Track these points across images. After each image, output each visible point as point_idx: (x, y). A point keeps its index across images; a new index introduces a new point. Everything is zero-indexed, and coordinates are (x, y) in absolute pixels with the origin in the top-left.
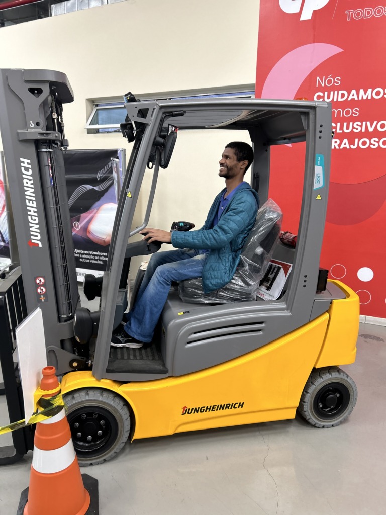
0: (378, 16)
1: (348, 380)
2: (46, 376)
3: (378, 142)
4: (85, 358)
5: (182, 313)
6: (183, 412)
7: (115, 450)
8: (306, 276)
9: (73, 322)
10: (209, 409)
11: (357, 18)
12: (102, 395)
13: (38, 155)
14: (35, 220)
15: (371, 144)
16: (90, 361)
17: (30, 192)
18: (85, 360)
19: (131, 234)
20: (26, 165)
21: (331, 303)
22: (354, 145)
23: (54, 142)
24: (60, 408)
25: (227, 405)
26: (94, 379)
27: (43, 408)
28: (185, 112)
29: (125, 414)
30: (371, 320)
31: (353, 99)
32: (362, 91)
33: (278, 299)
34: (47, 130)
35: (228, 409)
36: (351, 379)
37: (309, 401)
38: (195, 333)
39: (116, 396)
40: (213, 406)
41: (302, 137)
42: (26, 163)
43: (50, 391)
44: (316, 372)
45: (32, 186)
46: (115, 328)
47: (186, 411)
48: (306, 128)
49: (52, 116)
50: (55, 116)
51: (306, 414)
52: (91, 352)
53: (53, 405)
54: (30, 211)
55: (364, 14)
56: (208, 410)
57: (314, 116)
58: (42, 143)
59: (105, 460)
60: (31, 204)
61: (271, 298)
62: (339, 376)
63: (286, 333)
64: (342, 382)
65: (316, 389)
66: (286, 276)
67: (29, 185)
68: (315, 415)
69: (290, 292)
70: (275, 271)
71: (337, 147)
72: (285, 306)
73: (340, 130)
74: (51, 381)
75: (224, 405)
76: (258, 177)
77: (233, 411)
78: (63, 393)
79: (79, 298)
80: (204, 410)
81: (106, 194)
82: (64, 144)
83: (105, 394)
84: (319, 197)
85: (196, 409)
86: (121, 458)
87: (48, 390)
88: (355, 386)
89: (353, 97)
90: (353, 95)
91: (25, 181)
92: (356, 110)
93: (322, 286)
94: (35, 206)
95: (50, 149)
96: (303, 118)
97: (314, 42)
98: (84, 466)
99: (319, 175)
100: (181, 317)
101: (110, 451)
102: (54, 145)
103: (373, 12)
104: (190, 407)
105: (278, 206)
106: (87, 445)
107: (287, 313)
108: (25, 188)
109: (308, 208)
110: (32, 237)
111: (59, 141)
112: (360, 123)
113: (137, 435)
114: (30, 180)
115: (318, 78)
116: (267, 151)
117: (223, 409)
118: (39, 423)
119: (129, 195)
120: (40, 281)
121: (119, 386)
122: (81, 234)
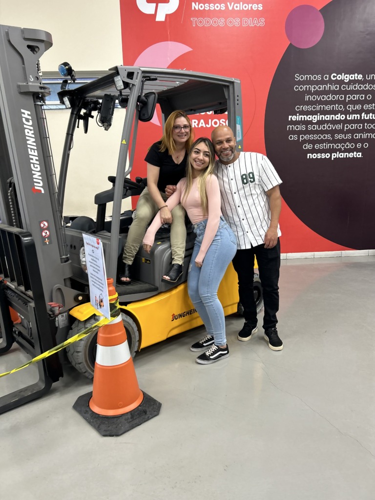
0: (215, 25)
5: (160, 243)
6: (173, 318)
11: (200, 25)
14: (37, 168)
17: (31, 141)
20: (26, 116)
22: (209, 125)
39: (127, 312)
40: (191, 310)
42: (26, 114)
45: (33, 136)
48: (228, 98)
54: (32, 159)
55: (205, 22)
57: (232, 89)
60: (32, 153)
67: (30, 135)
71: (197, 126)
80: (185, 315)
84: (240, 147)
85: (180, 315)
91: (26, 131)
94: (37, 155)
96: (224, 90)
99: (239, 131)
103: (211, 22)
108: (27, 138)
110: (35, 184)
114: (31, 130)
119: (124, 142)
120: (44, 225)
121: (126, 306)
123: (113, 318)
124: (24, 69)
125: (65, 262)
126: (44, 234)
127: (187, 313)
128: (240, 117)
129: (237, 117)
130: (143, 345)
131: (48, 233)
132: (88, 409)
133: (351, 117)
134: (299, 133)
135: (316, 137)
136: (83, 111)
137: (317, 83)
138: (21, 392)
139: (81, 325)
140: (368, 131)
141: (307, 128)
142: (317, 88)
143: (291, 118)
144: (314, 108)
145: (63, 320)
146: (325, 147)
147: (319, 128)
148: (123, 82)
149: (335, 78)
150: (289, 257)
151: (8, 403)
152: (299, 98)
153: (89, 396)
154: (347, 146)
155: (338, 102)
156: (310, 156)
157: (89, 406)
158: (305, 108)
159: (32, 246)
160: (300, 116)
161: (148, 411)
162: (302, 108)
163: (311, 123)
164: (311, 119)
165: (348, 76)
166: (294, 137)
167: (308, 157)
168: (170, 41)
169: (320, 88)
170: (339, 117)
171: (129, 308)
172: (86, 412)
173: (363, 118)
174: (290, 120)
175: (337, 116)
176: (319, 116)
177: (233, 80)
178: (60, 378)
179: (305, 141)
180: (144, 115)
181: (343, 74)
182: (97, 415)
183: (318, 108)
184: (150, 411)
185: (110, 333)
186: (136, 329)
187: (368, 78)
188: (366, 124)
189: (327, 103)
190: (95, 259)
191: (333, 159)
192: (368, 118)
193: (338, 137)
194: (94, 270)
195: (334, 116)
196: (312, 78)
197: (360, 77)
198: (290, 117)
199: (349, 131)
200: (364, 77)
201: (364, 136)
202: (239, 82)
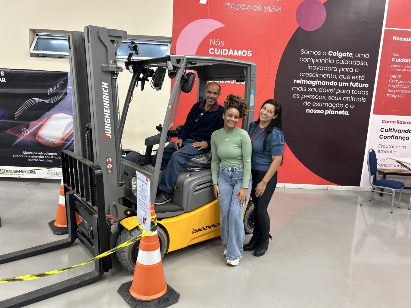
0: (243, 9)
5: (189, 176)
6: (193, 232)
10: (205, 229)
11: (232, 9)
14: (108, 121)
16: (136, 210)
17: (106, 103)
18: (133, 210)
20: (105, 86)
22: (232, 82)
25: (213, 225)
31: (231, 55)
32: (236, 51)
35: (213, 227)
37: (247, 219)
38: (198, 186)
40: (206, 227)
42: (105, 85)
45: (108, 100)
48: (246, 75)
53: (154, 225)
54: (106, 115)
55: (236, 7)
57: (250, 69)
60: (106, 111)
65: (250, 212)
67: (106, 99)
68: (249, 227)
75: (211, 225)
77: (215, 228)
80: (202, 230)
81: (56, 106)
84: (252, 110)
85: (198, 229)
90: (231, 53)
91: (104, 96)
94: (109, 112)
99: (252, 99)
103: (241, 7)
104: (196, 229)
108: (104, 101)
110: (106, 132)
114: (107, 96)
115: (211, 40)
117: (210, 228)
119: (170, 107)
120: (109, 160)
121: (160, 221)
122: (29, 139)
123: (152, 232)
124: (107, 55)
125: (121, 186)
126: (108, 167)
127: (204, 229)
128: (253, 89)
129: (251, 89)
130: (170, 250)
131: (111, 166)
132: (128, 294)
133: (341, 84)
134: (301, 93)
135: (314, 97)
136: (141, 76)
137: (317, 57)
138: (82, 277)
139: (128, 233)
140: (354, 96)
141: (307, 89)
142: (317, 61)
143: (296, 82)
144: (314, 75)
145: (115, 228)
146: (321, 105)
147: (317, 90)
148: (173, 66)
149: (332, 55)
150: (286, 186)
151: (73, 284)
152: (303, 67)
153: (130, 284)
154: (338, 105)
155: (333, 72)
156: (308, 111)
157: (129, 291)
158: (307, 75)
159: (101, 176)
160: (303, 81)
161: (170, 299)
162: (305, 74)
163: (311, 86)
164: (311, 83)
165: (341, 53)
166: (297, 96)
167: (307, 112)
168: (209, 18)
169: (319, 61)
170: (333, 83)
171: (162, 222)
172: (127, 296)
173: (351, 86)
174: (295, 82)
175: (331, 82)
176: (317, 82)
177: (250, 63)
178: (110, 270)
179: (305, 100)
180: (185, 88)
181: (338, 52)
182: (134, 299)
183: (317, 75)
184: (171, 299)
185: (148, 242)
186: (166, 238)
187: (357, 56)
188: (353, 90)
189: (324, 72)
190: (143, 190)
191: (326, 115)
192: (355, 86)
193: (331, 98)
194: (142, 198)
195: (328, 82)
196: (314, 53)
197: (351, 55)
198: (295, 80)
199: (339, 95)
200: (354, 55)
201: (351, 99)
202: (255, 64)
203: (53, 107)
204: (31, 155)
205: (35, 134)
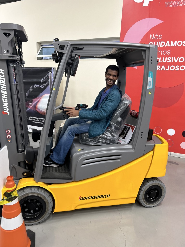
0: (181, 5)
1: (162, 184)
2: (9, 181)
3: (179, 68)
4: (31, 171)
5: (80, 150)
6: (79, 199)
7: (44, 218)
8: (142, 133)
9: (24, 153)
11: (171, 6)
12: (38, 190)
13: (8, 67)
14: (6, 101)
15: (175, 68)
16: (33, 173)
17: (3, 86)
18: (30, 172)
19: (55, 109)
21: (154, 146)
22: (167, 69)
23: (16, 61)
24: (15, 197)
25: (101, 196)
26: (35, 182)
27: (6, 197)
28: (84, 48)
29: (50, 200)
30: (173, 154)
32: (172, 42)
33: (128, 144)
34: (13, 55)
35: (102, 198)
36: (163, 184)
37: (142, 194)
38: (86, 160)
39: (46, 191)
40: (95, 196)
41: (142, 63)
43: (10, 188)
44: (146, 180)
45: (5, 83)
46: (46, 156)
47: (81, 199)
48: (145, 58)
49: (16, 48)
50: (17, 48)
51: (141, 200)
52: (34, 168)
53: (12, 195)
54: (3, 96)
55: (174, 4)
56: (92, 198)
57: (148, 52)
58: (10, 61)
59: (39, 223)
60: (4, 93)
61: (125, 143)
62: (157, 182)
63: (131, 161)
64: (159, 185)
65: (146, 188)
66: (132, 132)
67: (3, 83)
68: (145, 201)
69: (134, 140)
70: (127, 129)
71: (159, 70)
72: (131, 147)
73: (161, 61)
74: (11, 183)
75: (100, 196)
76: (120, 83)
77: (104, 199)
78: (17, 189)
79: (29, 140)
80: (90, 198)
82: (22, 63)
83: (40, 190)
84: (150, 93)
85: (86, 197)
86: (48, 222)
87: (9, 188)
88: (165, 187)
89: (168, 45)
90: (168, 44)
91: (1, 80)
92: (169, 52)
93: (150, 138)
94: (6, 94)
95: (14, 64)
96: (143, 53)
97: (149, 18)
98: (29, 225)
99: (150, 82)
100: (80, 151)
101: (42, 218)
102: (16, 63)
105: (129, 97)
106: (30, 215)
107: (132, 151)
108: (1, 84)
109: (144, 99)
110: (4, 110)
111: (19, 61)
112: (170, 58)
113: (56, 210)
114: (3, 80)
115: (151, 35)
116: (124, 70)
117: (99, 198)
118: (4, 205)
119: (54, 89)
120: (8, 132)
122: (33, 109)
124: (1, 46)
125: (21, 152)
128: (152, 72)
129: (149, 72)
131: (10, 136)
203: (44, 90)
204: (33, 119)
205: (35, 106)
